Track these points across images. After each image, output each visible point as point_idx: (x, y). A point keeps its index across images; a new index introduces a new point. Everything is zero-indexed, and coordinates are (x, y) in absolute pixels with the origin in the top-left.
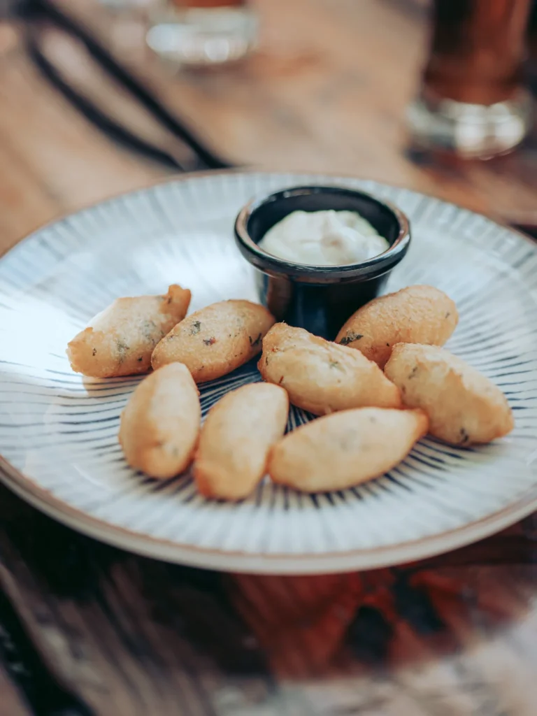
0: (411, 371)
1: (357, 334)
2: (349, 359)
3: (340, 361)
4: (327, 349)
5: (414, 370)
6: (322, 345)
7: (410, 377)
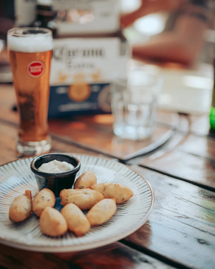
0: (103, 189)
1: (82, 186)
2: (89, 191)
3: (87, 192)
4: (81, 191)
5: (104, 188)
6: (80, 190)
7: (104, 191)
